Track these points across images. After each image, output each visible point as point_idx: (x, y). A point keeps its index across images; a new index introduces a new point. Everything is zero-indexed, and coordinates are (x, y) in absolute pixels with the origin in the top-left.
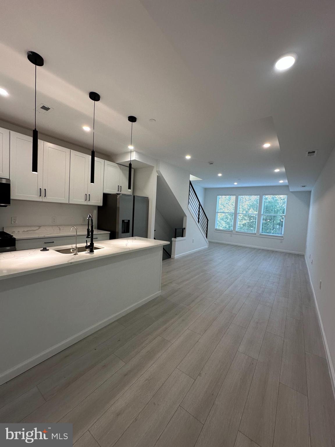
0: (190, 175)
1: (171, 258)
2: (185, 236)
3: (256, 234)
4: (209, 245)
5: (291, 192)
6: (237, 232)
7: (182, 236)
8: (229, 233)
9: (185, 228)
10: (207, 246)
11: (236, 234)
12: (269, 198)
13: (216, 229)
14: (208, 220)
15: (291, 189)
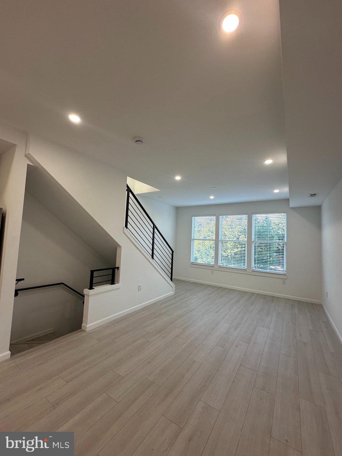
0: (128, 177)
1: (81, 328)
2: (118, 283)
3: (246, 270)
4: (176, 290)
5: (291, 208)
6: (220, 267)
7: (113, 283)
8: (210, 268)
9: (118, 268)
10: (172, 292)
11: (219, 269)
12: (260, 218)
13: (192, 262)
14: (173, 252)
15: (292, 204)
